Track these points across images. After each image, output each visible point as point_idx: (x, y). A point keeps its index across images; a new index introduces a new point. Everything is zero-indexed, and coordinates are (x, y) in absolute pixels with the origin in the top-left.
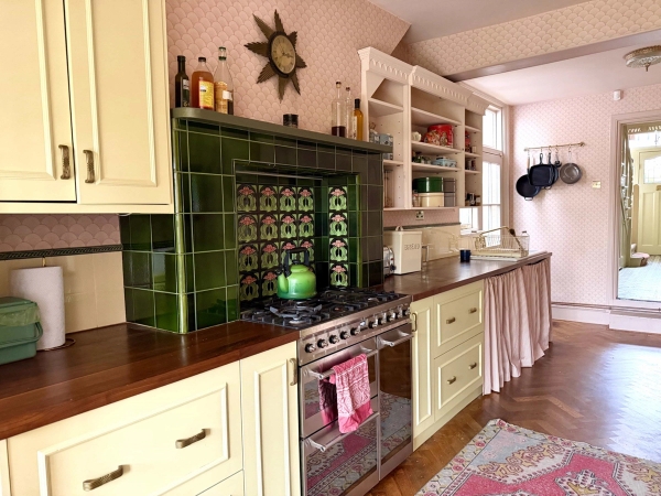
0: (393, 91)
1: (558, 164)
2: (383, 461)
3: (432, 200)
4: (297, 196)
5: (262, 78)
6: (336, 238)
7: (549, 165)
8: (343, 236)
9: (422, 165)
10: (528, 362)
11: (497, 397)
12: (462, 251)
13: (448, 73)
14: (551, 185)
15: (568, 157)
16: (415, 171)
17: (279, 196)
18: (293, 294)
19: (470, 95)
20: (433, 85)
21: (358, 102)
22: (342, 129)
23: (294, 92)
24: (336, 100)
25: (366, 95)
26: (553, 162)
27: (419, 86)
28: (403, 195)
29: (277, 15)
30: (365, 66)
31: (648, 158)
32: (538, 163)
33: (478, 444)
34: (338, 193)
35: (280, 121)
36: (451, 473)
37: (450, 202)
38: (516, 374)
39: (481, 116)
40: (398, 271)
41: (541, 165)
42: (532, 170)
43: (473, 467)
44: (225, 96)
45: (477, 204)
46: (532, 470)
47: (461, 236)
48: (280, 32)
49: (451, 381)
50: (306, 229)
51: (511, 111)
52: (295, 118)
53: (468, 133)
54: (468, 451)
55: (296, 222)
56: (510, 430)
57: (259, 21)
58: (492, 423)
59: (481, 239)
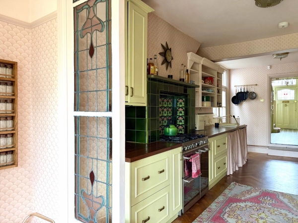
0: (196, 66)
1: (247, 92)
2: (201, 191)
3: (207, 104)
4: (168, 102)
5: (163, 64)
6: (180, 116)
7: (244, 92)
8: (182, 116)
9: (204, 91)
10: (241, 165)
11: (232, 176)
12: (216, 124)
13: (213, 60)
14: (245, 100)
15: (251, 90)
16: (203, 93)
17: (163, 101)
18: (170, 134)
19: (219, 66)
20: (208, 63)
21: (187, 70)
22: (183, 79)
24: (181, 70)
25: (189, 67)
26: (245, 91)
27: (204, 64)
28: (199, 103)
29: (166, 43)
30: (189, 58)
31: (279, 90)
32: (240, 91)
33: (229, 189)
34: (181, 101)
35: (167, 77)
36: (222, 197)
37: (213, 106)
38: (237, 169)
39: (221, 74)
40: (197, 129)
41: (241, 92)
42: (238, 94)
43: (229, 195)
44: (157, 70)
45: (221, 106)
46: (249, 196)
47: (214, 118)
48: (168, 49)
49: (219, 168)
50: (170, 113)
51: (229, 71)
52: (172, 76)
53: (218, 80)
54: (227, 191)
55: (168, 111)
56: (240, 185)
57: (162, 45)
58: (232, 183)
59: (220, 119)
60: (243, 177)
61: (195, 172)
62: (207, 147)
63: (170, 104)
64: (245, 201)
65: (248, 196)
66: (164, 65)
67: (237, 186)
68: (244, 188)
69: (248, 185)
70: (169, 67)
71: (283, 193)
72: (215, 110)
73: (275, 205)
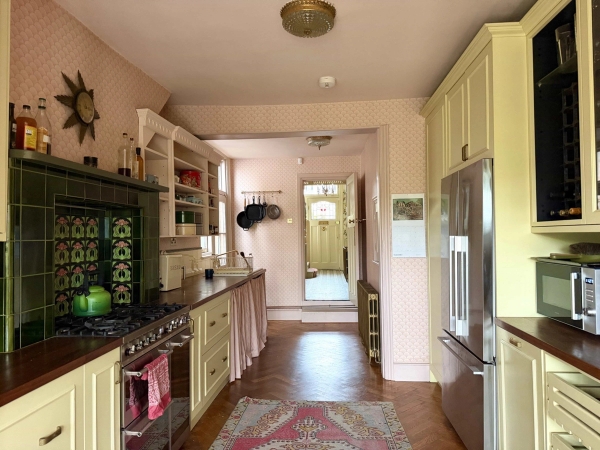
0: (160, 143)
1: (265, 204)
2: (174, 440)
3: (187, 229)
4: (85, 225)
5: (67, 125)
6: (119, 262)
7: (259, 205)
8: (126, 260)
9: (181, 201)
10: (256, 353)
11: (239, 382)
12: (206, 271)
13: (198, 134)
14: (261, 219)
15: (272, 201)
16: (177, 206)
17: (71, 225)
18: (91, 311)
19: (211, 149)
20: (188, 141)
21: (138, 150)
22: (128, 171)
23: (90, 138)
24: (122, 148)
25: (142, 143)
26: (262, 203)
27: (179, 141)
28: (168, 227)
29: (79, 75)
30: (142, 121)
31: (314, 202)
32: (251, 203)
33: (236, 417)
34: (122, 222)
35: (82, 161)
36: (222, 441)
37: (200, 233)
38: (250, 363)
39: (217, 166)
40: (166, 288)
41: (254, 205)
42: (248, 208)
43: (236, 434)
44: (46, 139)
45: (216, 233)
46: (276, 425)
47: (202, 258)
48: (83, 89)
49: (213, 373)
50: (92, 253)
51: (232, 163)
52: (95, 160)
53: (210, 179)
54: (230, 424)
55: (85, 249)
56: (255, 403)
57: (66, 78)
58: (241, 400)
59: (216, 260)
60: (261, 380)
61: (157, 403)
62: (188, 332)
63: (92, 230)
64: (267, 440)
65: (273, 426)
66: (73, 131)
67: (251, 406)
68: (264, 407)
69: (272, 398)
70: (87, 137)
71: (333, 403)
72: (205, 241)
73: (323, 435)
